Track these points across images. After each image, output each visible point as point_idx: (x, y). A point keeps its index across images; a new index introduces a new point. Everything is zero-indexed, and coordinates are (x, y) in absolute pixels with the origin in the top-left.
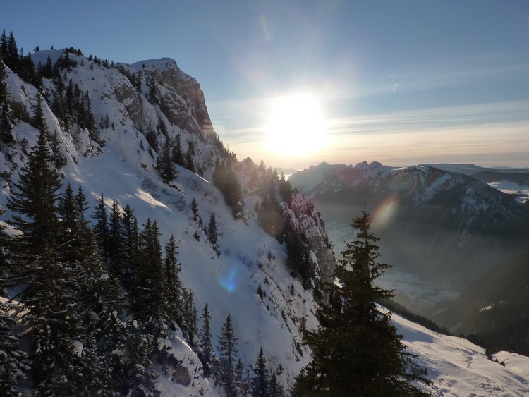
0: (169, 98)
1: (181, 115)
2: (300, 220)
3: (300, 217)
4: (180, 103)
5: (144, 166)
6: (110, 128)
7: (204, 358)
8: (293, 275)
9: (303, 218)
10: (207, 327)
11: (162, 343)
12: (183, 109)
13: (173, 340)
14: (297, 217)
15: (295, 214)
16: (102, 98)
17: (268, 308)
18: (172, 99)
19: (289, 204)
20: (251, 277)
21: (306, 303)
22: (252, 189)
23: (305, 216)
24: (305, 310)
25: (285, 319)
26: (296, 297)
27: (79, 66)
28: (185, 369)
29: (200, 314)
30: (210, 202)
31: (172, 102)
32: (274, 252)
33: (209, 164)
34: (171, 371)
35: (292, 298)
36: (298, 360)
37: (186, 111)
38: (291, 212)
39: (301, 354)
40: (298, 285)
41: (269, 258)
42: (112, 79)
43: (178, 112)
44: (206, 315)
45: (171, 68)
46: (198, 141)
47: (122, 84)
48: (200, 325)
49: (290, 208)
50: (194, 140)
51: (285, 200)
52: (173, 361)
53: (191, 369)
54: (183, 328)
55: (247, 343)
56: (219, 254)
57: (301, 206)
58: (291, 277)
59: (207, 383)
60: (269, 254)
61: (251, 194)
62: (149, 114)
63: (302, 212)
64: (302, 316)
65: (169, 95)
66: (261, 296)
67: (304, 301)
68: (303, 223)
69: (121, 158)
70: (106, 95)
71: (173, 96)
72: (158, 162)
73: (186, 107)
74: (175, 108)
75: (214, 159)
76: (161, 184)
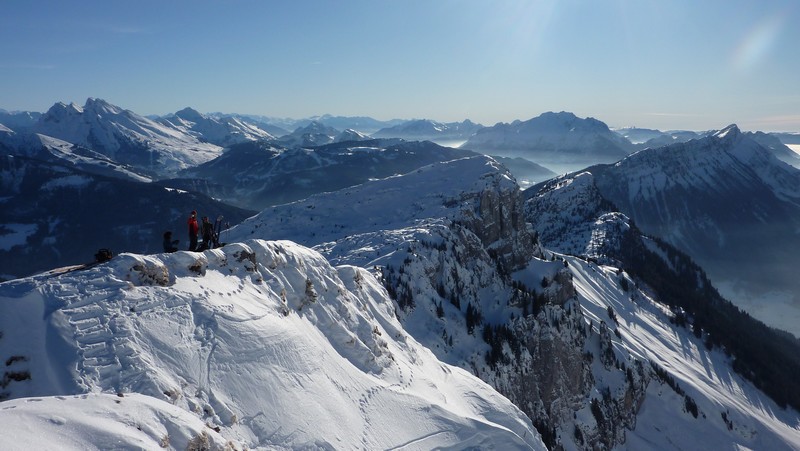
1: (477, 249)
22: (513, 303)
27: (412, 261)
38: (535, 321)
49: (536, 319)
75: (495, 278)
76: (437, 318)
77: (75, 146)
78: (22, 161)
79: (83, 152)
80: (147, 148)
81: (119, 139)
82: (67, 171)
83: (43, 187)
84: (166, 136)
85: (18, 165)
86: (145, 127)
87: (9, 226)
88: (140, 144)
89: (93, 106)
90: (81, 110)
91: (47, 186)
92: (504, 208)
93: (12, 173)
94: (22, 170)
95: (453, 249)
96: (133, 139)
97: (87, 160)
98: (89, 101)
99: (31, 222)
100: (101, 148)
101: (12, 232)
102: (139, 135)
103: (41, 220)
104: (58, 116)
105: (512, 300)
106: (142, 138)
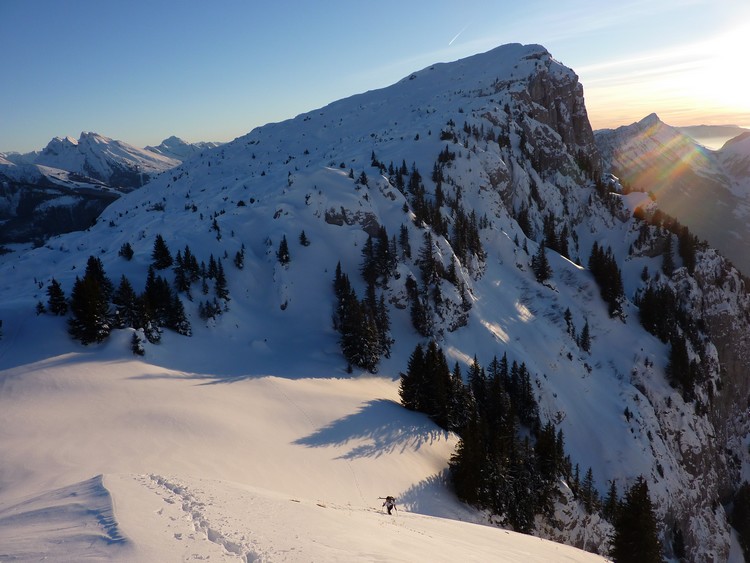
0: (540, 133)
1: (554, 154)
2: (705, 292)
3: (705, 287)
4: (554, 138)
5: (520, 266)
6: (488, 227)
7: (574, 490)
8: (673, 385)
9: (709, 289)
10: (577, 475)
11: (555, 485)
12: (556, 146)
13: (560, 482)
14: (700, 286)
15: (698, 282)
16: (479, 192)
17: (632, 430)
18: (544, 134)
19: (691, 271)
20: (621, 394)
21: (684, 417)
22: (639, 249)
23: (713, 287)
24: (682, 424)
25: (650, 438)
26: (673, 410)
27: (457, 157)
28: (565, 498)
29: (574, 467)
30: (585, 298)
31: (544, 139)
32: (653, 358)
33: (586, 212)
34: (558, 497)
35: (667, 410)
36: (656, 481)
37: (561, 147)
38: (691, 280)
39: (662, 475)
40: (677, 397)
41: (646, 364)
42: (487, 163)
43: (551, 150)
44: (577, 469)
45: (542, 70)
46: (574, 184)
47: (497, 168)
48: (574, 472)
49: (692, 276)
50: (569, 184)
51: (684, 265)
52: (560, 493)
53: (568, 497)
54: (564, 474)
55: (609, 462)
56: (589, 370)
57: (707, 274)
58: (670, 388)
59: (575, 504)
60: (647, 360)
61: (639, 255)
62: (520, 183)
63: (709, 282)
64: (677, 430)
65: (540, 130)
66: (628, 418)
67: (683, 414)
68: (709, 296)
69: (499, 261)
70: (482, 188)
71: (545, 130)
72: (533, 260)
73: (560, 144)
74: (547, 145)
75: (593, 207)
76: (535, 284)
77: (71, 173)
78: (17, 187)
79: (79, 178)
80: (137, 171)
81: (112, 166)
82: (60, 193)
83: (37, 209)
84: (154, 160)
85: (14, 191)
86: (134, 153)
87: (8, 246)
88: (131, 169)
89: (87, 139)
90: (76, 143)
91: (41, 208)
92: (563, 106)
93: (8, 198)
94: (18, 195)
95: (522, 146)
96: (123, 164)
97: (82, 185)
98: (83, 135)
99: (29, 241)
100: (97, 175)
101: (11, 251)
102: (129, 161)
103: (37, 239)
104: (55, 150)
105: (638, 243)
106: (133, 163)
